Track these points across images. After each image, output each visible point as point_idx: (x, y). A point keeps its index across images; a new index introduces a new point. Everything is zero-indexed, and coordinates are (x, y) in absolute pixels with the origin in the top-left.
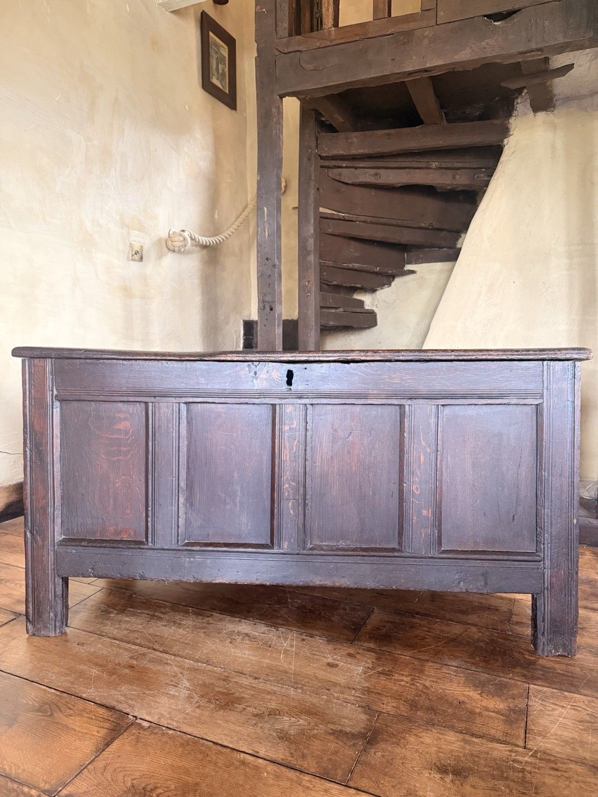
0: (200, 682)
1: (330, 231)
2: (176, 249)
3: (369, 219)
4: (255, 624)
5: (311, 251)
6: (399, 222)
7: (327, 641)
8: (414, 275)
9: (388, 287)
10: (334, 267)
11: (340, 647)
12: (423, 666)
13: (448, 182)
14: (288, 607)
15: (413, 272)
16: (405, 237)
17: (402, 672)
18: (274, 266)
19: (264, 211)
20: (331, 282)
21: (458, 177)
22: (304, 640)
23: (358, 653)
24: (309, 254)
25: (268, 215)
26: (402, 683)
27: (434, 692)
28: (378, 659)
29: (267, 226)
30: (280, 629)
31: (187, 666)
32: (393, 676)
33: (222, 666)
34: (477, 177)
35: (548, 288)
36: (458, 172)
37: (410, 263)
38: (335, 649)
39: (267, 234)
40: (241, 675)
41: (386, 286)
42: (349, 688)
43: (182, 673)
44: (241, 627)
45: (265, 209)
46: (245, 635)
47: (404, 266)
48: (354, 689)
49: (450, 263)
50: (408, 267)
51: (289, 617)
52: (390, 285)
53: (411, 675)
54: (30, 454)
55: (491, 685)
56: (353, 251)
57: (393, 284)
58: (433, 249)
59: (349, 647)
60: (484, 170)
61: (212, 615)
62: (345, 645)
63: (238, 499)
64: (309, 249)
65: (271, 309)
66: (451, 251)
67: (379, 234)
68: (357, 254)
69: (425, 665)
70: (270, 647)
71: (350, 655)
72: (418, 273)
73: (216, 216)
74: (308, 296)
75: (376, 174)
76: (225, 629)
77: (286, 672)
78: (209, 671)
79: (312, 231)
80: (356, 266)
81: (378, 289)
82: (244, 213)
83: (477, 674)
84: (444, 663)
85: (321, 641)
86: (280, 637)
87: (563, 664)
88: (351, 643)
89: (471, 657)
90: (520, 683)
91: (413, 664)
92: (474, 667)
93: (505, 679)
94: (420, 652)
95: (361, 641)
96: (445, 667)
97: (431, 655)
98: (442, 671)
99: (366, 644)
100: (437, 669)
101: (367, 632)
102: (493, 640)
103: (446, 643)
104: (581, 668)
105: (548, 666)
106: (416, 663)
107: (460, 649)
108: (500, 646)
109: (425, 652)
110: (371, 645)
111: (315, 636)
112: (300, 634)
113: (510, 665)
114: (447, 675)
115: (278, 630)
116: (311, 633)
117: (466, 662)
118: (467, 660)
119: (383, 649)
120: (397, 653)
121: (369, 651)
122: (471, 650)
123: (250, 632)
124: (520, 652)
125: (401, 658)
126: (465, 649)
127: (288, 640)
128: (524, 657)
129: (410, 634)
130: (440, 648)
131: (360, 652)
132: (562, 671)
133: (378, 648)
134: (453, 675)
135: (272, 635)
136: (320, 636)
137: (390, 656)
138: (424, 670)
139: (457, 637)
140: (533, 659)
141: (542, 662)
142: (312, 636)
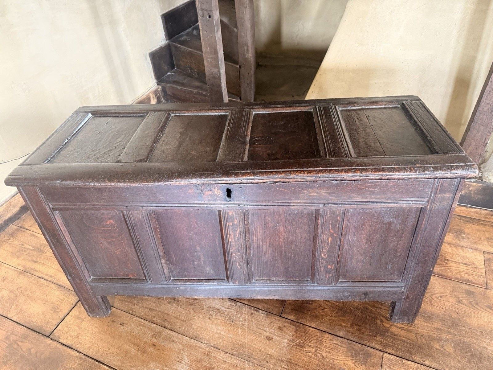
0: (194, 358)
4: (222, 300)
7: (266, 315)
11: (273, 320)
12: (322, 337)
17: (310, 344)
22: (252, 314)
23: (284, 326)
26: (309, 354)
27: (328, 362)
28: (296, 331)
30: (238, 303)
31: (186, 342)
32: (305, 347)
33: (206, 342)
38: (271, 323)
40: (217, 350)
42: (279, 360)
43: (183, 350)
44: (215, 302)
46: (217, 310)
48: (282, 361)
53: (315, 347)
54: (50, 240)
55: (361, 354)
59: (279, 320)
62: (277, 318)
63: (202, 259)
65: (210, 17)
69: (324, 337)
70: (232, 322)
71: (280, 328)
76: (205, 306)
77: (243, 346)
78: (199, 347)
83: (353, 344)
84: (335, 334)
85: (262, 315)
86: (238, 312)
87: (405, 330)
88: (280, 316)
89: (351, 327)
90: (378, 352)
91: (317, 335)
92: (352, 336)
93: (370, 349)
94: (321, 322)
95: (286, 313)
96: (335, 338)
97: (328, 326)
98: (333, 342)
99: (289, 317)
100: (331, 340)
101: (290, 304)
102: (365, 307)
103: (337, 313)
104: (416, 334)
105: (396, 333)
106: (318, 335)
107: (345, 318)
108: (369, 313)
109: (324, 323)
110: (292, 318)
111: (259, 310)
112: (250, 308)
113: (374, 333)
114: (336, 346)
115: (236, 305)
116: (256, 307)
117: (348, 331)
118: (349, 329)
119: (299, 321)
120: (308, 325)
121: (291, 324)
122: (352, 319)
123: (220, 307)
124: (381, 319)
125: (310, 330)
126: (348, 318)
127: (243, 314)
128: (383, 325)
129: (316, 304)
130: (333, 318)
131: (285, 325)
132: (404, 337)
133: (296, 321)
134: (340, 346)
135: (233, 310)
136: (262, 310)
137: (303, 328)
138: (323, 342)
139: (344, 305)
140: (388, 326)
141: (393, 329)
142: (257, 309)
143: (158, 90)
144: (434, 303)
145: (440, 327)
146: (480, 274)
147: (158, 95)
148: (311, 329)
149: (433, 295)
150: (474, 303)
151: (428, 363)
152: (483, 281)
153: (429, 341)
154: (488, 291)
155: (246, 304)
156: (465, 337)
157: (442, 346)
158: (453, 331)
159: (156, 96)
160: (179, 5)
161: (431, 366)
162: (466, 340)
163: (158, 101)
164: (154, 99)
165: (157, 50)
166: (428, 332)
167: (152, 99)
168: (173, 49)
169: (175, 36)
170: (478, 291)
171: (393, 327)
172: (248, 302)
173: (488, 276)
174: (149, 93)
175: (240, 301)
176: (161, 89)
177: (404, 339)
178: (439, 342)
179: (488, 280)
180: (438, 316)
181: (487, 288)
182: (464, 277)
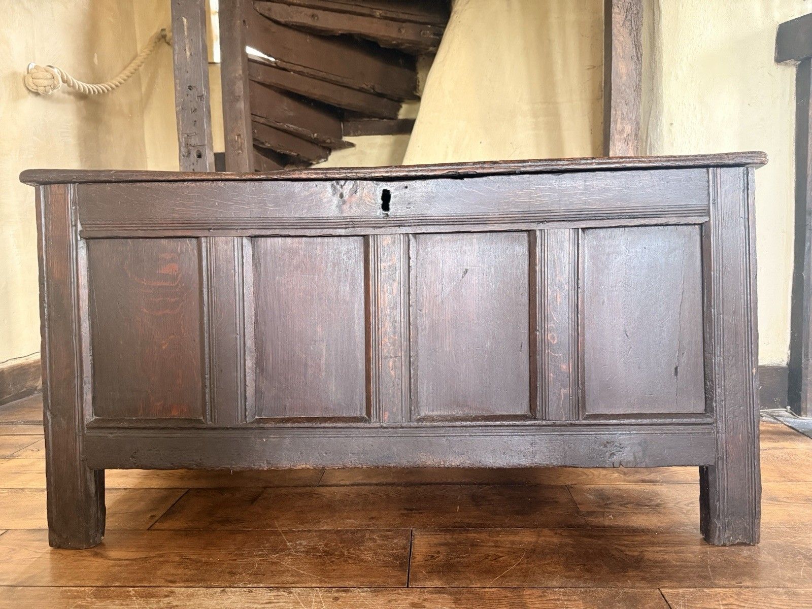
1: (259, 78)
2: (41, 90)
3: (306, 70)
4: (250, 592)
5: (239, 96)
6: (339, 79)
7: (372, 592)
8: (354, 148)
9: (325, 161)
10: (266, 125)
11: (394, 596)
12: (521, 597)
13: (394, 35)
14: (291, 554)
15: (352, 145)
16: (345, 99)
18: (201, 97)
19: (183, 22)
20: (263, 143)
21: (403, 31)
22: (336, 599)
23: (425, 600)
24: (237, 99)
25: (189, 29)
28: (457, 601)
29: (187, 41)
30: (293, 590)
34: (424, 34)
35: (516, 148)
36: (404, 25)
37: (348, 134)
38: (390, 602)
39: (188, 54)
41: (323, 160)
44: (229, 601)
45: (185, 20)
47: (341, 138)
49: (390, 136)
50: (346, 139)
51: (297, 568)
52: (327, 159)
55: (619, 602)
56: (286, 108)
57: (330, 158)
58: (373, 119)
59: (407, 594)
60: (429, 26)
61: (172, 592)
62: (400, 592)
64: (236, 94)
65: (199, 156)
66: (392, 123)
67: (317, 91)
68: (292, 114)
69: (523, 595)
72: (357, 146)
73: (96, 60)
74: (239, 153)
75: (313, 16)
79: (240, 72)
80: (292, 127)
81: (314, 163)
82: (134, 61)
83: (592, 592)
84: (543, 586)
85: (363, 594)
87: (671, 553)
88: (408, 587)
89: (569, 570)
90: (648, 591)
91: (506, 597)
92: (581, 582)
93: (629, 590)
94: (503, 577)
95: (419, 580)
96: (548, 592)
97: (521, 578)
98: (548, 598)
99: (428, 584)
100: (540, 596)
101: (421, 566)
103: (527, 557)
104: (693, 553)
105: (660, 559)
106: (508, 594)
107: (548, 561)
108: (590, 546)
109: (510, 576)
110: (437, 583)
111: (351, 589)
112: (328, 591)
113: (618, 569)
114: (558, 603)
115: (290, 593)
116: (343, 585)
117: (567, 577)
118: (567, 574)
119: (456, 585)
120: (476, 586)
121: (439, 593)
122: (562, 559)
124: (617, 548)
125: (486, 592)
126: (554, 559)
127: (313, 604)
128: (626, 554)
129: (477, 555)
130: (525, 566)
131: (426, 597)
132: (677, 561)
133: (448, 586)
134: (565, 600)
135: (284, 602)
136: (359, 588)
137: (470, 593)
138: (526, 603)
139: (534, 546)
140: (636, 554)
141: (648, 555)
142: (346, 590)
144: (687, 512)
151: (749, 585)
155: (315, 587)
161: (759, 586)
171: (646, 553)
172: (321, 583)
175: (298, 585)
177: (678, 563)
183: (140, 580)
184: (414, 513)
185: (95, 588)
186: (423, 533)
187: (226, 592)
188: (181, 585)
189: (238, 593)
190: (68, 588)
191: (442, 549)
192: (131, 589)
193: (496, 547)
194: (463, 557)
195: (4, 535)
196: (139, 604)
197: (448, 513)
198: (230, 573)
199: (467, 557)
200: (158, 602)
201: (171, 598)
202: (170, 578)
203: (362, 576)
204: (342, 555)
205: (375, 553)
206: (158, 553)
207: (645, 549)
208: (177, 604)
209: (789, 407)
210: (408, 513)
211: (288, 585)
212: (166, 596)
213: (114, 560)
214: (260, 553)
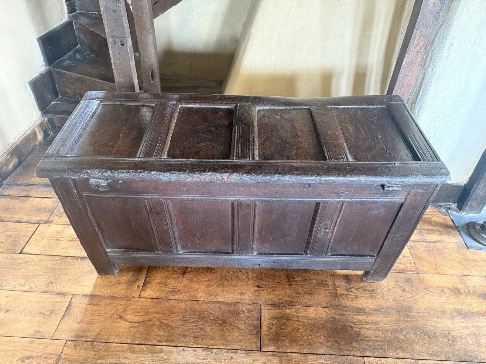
4: (195, 351)
7: (247, 354)
11: (255, 357)
12: (306, 360)
22: (232, 358)
23: (268, 360)
28: (281, 362)
30: (214, 350)
38: (254, 360)
44: (187, 357)
51: (212, 333)
59: (261, 356)
61: (162, 349)
62: (258, 354)
69: (308, 359)
83: (336, 358)
84: (317, 353)
85: (242, 355)
86: (216, 360)
87: (373, 330)
88: (260, 351)
89: (328, 341)
90: (359, 358)
91: (301, 360)
92: (333, 350)
93: (351, 358)
94: (301, 345)
95: (265, 346)
96: (319, 357)
97: (308, 347)
98: (318, 362)
99: (269, 349)
100: (315, 360)
101: (266, 335)
102: (333, 318)
103: (311, 330)
104: (382, 330)
105: (367, 335)
106: (302, 358)
107: (320, 334)
108: (339, 323)
109: (304, 345)
110: (272, 348)
111: (237, 351)
112: (228, 352)
113: (349, 341)
115: (212, 353)
116: (233, 348)
117: (327, 347)
118: (327, 344)
119: (280, 350)
120: (289, 351)
121: (274, 356)
122: (326, 332)
123: (195, 360)
124: (350, 325)
126: (323, 333)
127: (222, 361)
128: (353, 330)
129: (290, 328)
130: (310, 337)
131: (268, 358)
132: (374, 337)
133: (277, 351)
135: (210, 359)
136: (240, 350)
137: (287, 356)
139: (314, 321)
140: (358, 330)
141: (363, 332)
142: (235, 350)
143: (44, 122)
144: (386, 297)
145: (398, 319)
146: (410, 261)
147: (45, 127)
148: (293, 355)
149: (382, 290)
150: (414, 289)
151: (400, 355)
152: (414, 267)
153: (394, 333)
154: (420, 275)
155: (222, 349)
156: (418, 321)
157: (405, 336)
158: (408, 319)
159: (42, 130)
160: (55, 27)
161: (404, 357)
162: (420, 324)
163: (44, 135)
164: (40, 133)
165: (38, 78)
166: (391, 325)
167: (38, 133)
168: (55, 76)
169: (55, 61)
170: (414, 277)
171: (362, 330)
172: (224, 346)
173: (416, 262)
174: (34, 128)
175: (214, 347)
176: (47, 121)
177: (374, 338)
178: (402, 333)
179: (417, 265)
180: (393, 308)
181: (419, 273)
182: (399, 267)
183: (146, 339)
184: (261, 290)
185: (128, 345)
186: (265, 308)
187: (185, 351)
188: (165, 344)
189: (190, 352)
190: (116, 344)
191: (274, 321)
192: (144, 346)
193: (298, 321)
194: (284, 329)
195: (73, 299)
196: (150, 357)
197: (276, 291)
198: (184, 336)
199: (285, 329)
200: (158, 356)
201: (162, 354)
202: (159, 338)
203: (241, 341)
204: (230, 324)
205: (245, 323)
206: (148, 317)
207: (362, 326)
208: (166, 358)
209: (456, 204)
210: (258, 290)
211: (210, 347)
212: (160, 352)
213: (130, 322)
214: (194, 320)
